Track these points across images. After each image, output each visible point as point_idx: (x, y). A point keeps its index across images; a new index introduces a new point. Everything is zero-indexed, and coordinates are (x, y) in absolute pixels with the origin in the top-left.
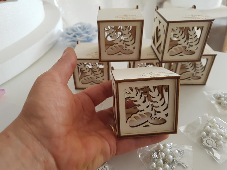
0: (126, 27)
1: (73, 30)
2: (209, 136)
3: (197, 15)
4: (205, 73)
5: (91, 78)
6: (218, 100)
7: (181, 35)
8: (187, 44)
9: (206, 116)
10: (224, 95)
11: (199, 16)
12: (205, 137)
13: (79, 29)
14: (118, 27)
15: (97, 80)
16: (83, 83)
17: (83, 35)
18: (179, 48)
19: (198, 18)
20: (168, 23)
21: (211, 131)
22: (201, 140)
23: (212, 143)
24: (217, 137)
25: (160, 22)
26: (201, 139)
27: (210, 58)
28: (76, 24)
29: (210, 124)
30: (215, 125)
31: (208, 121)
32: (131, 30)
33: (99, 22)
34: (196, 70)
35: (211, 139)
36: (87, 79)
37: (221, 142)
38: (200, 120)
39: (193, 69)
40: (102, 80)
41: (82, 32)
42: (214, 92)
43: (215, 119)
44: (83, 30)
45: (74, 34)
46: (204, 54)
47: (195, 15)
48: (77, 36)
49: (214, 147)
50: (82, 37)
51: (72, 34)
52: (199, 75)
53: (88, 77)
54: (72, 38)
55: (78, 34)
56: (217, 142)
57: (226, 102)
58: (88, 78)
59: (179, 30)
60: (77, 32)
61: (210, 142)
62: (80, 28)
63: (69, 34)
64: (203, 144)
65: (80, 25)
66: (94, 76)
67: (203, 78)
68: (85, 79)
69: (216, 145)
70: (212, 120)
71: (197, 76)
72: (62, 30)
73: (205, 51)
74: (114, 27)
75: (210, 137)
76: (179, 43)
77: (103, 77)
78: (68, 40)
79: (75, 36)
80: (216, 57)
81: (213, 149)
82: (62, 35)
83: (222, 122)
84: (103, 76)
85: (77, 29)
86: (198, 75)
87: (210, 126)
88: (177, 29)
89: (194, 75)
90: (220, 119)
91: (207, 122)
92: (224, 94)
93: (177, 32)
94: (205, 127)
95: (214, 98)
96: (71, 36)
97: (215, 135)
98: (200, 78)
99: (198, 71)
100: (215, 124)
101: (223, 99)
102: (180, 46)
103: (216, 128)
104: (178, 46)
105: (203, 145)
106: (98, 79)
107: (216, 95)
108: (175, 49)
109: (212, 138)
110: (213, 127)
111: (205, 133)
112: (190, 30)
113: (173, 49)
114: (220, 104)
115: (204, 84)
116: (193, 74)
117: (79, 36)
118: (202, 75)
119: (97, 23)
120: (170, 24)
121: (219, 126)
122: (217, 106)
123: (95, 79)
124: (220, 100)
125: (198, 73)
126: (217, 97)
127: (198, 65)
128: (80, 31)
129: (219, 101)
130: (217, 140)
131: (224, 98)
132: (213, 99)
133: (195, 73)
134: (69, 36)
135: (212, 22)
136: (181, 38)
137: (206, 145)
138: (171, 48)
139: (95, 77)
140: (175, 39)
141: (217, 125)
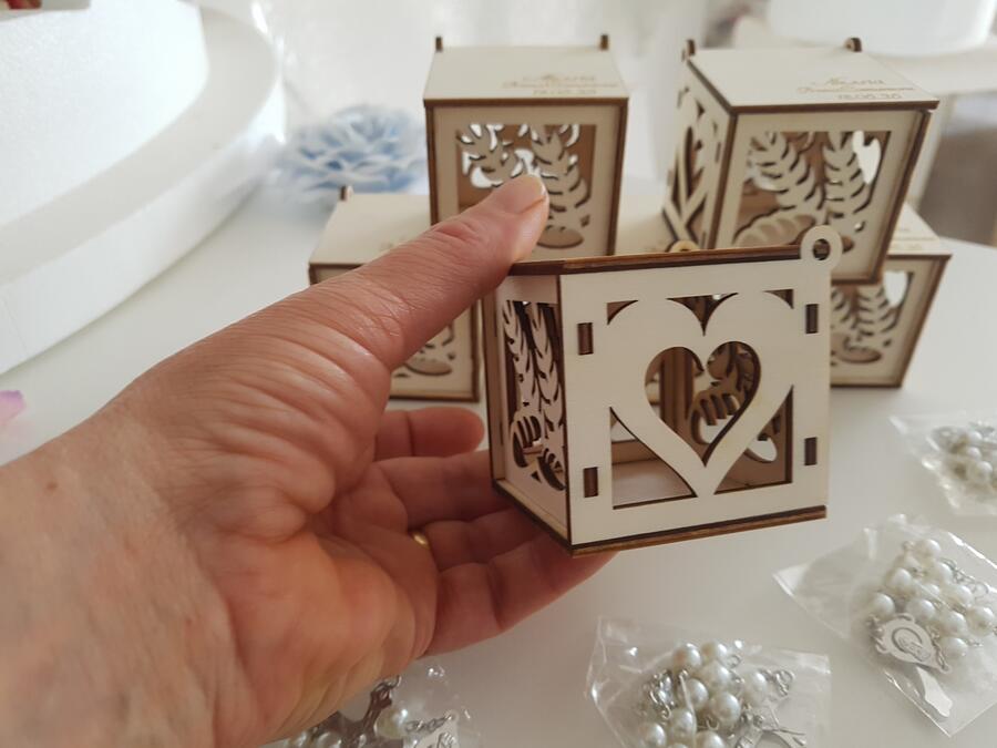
0: (551, 129)
1: (330, 140)
2: (906, 614)
3: (863, 83)
4: (898, 335)
6: (951, 456)
7: (793, 167)
8: (820, 207)
9: (897, 525)
10: (978, 435)
11: (874, 86)
12: (887, 619)
13: (352, 133)
14: (519, 127)
15: (423, 360)
17: (370, 159)
18: (783, 222)
19: (865, 93)
20: (735, 113)
21: (913, 593)
22: (871, 633)
23: (918, 644)
24: (940, 619)
25: (701, 111)
26: (868, 624)
27: (921, 269)
28: (341, 114)
29: (912, 561)
30: (932, 566)
31: (905, 548)
32: (578, 140)
33: (431, 106)
35: (912, 625)
37: (960, 641)
38: (872, 541)
39: (845, 319)
40: (446, 360)
41: (368, 148)
42: (937, 421)
43: (936, 541)
44: (371, 139)
45: (331, 154)
46: (892, 251)
47: (855, 82)
48: (344, 163)
49: (924, 663)
50: (365, 169)
51: (321, 153)
52: (873, 344)
54: (321, 174)
55: (349, 157)
56: (939, 639)
57: (987, 466)
59: (781, 144)
60: (346, 147)
61: (909, 639)
62: (358, 128)
63: (311, 156)
64: (878, 647)
65: (357, 118)
67: (891, 356)
69: (937, 654)
70: (921, 543)
71: (864, 350)
72: (281, 139)
73: (899, 239)
74: (503, 129)
75: (909, 619)
76: (783, 200)
77: (450, 348)
78: (306, 181)
79: (335, 165)
80: (950, 266)
81: (922, 673)
82: (281, 160)
83: (969, 554)
84: (449, 341)
85: (345, 135)
86: (867, 342)
87: (914, 571)
88: (773, 141)
89: (853, 343)
90: (959, 542)
91: (900, 551)
92: (980, 431)
93: (774, 153)
94: (890, 573)
95: (935, 446)
96: (319, 163)
97: (934, 610)
98: (876, 357)
99: (868, 328)
100: (934, 560)
101: (976, 451)
102: (788, 215)
103: (939, 580)
104: (780, 215)
105: (879, 653)
106: (430, 354)
107: (946, 434)
108: (765, 228)
109: (917, 622)
110: (925, 573)
111: (888, 599)
112: (831, 148)
113: (755, 230)
114: (960, 471)
115: (895, 384)
116: (847, 340)
117: (354, 164)
118: (887, 343)
119: (422, 111)
120: (743, 119)
121: (952, 569)
122: (947, 484)
124: (964, 454)
125: (870, 334)
126: (949, 442)
127: (867, 299)
128: (357, 142)
129: (959, 459)
130: (940, 632)
131: (982, 446)
132: (931, 449)
133: (854, 334)
134: (307, 162)
135: (930, 114)
136: (790, 179)
137: (890, 654)
138: (749, 226)
140: (767, 185)
141: (944, 565)
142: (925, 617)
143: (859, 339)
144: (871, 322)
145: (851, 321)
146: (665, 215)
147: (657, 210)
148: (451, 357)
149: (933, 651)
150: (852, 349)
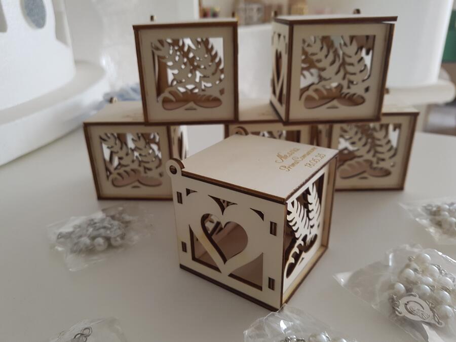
2: (412, 293)
4: (399, 159)
5: (133, 170)
6: (433, 217)
7: (326, 56)
8: (344, 78)
10: (447, 207)
12: (401, 297)
15: (146, 177)
16: (116, 183)
20: (292, 24)
21: (417, 281)
22: (393, 303)
23: (422, 310)
24: (435, 295)
25: (279, 36)
26: (391, 300)
27: (404, 121)
29: (414, 265)
30: (427, 267)
31: (410, 260)
33: (137, 29)
34: (376, 152)
35: (417, 299)
36: (125, 174)
37: (448, 307)
39: (369, 152)
40: (157, 176)
42: (425, 202)
43: (428, 254)
49: (427, 321)
52: (386, 165)
53: (128, 169)
56: (434, 308)
57: (454, 220)
58: (125, 171)
61: (416, 307)
64: (397, 313)
66: (140, 165)
67: (396, 172)
68: (119, 174)
69: (434, 315)
70: (419, 256)
71: (381, 169)
75: (415, 296)
76: (323, 74)
77: (159, 170)
81: (426, 327)
83: (447, 260)
84: (159, 166)
86: (382, 165)
87: (415, 270)
89: (375, 165)
90: (440, 254)
91: (408, 261)
92: (448, 205)
93: (316, 48)
94: (402, 272)
95: (424, 214)
97: (429, 290)
98: (388, 173)
99: (381, 156)
100: (428, 264)
101: (447, 213)
103: (432, 276)
104: (324, 83)
105: (397, 315)
106: (150, 174)
107: (430, 208)
109: (420, 297)
110: (423, 271)
111: (402, 286)
112: (346, 45)
114: (439, 224)
115: (400, 188)
116: (371, 163)
118: (393, 165)
121: (439, 270)
122: (432, 230)
123: (143, 174)
124: (440, 215)
125: (383, 160)
126: (431, 211)
127: (379, 140)
129: (438, 218)
130: (435, 303)
131: (450, 211)
133: (375, 160)
136: (326, 63)
137: (404, 316)
138: (308, 90)
139: (142, 169)
141: (434, 267)
142: (424, 294)
143: (378, 163)
144: (382, 153)
145: (372, 153)
146: (271, 104)
147: (268, 102)
148: (161, 175)
149: (431, 314)
150: (375, 169)
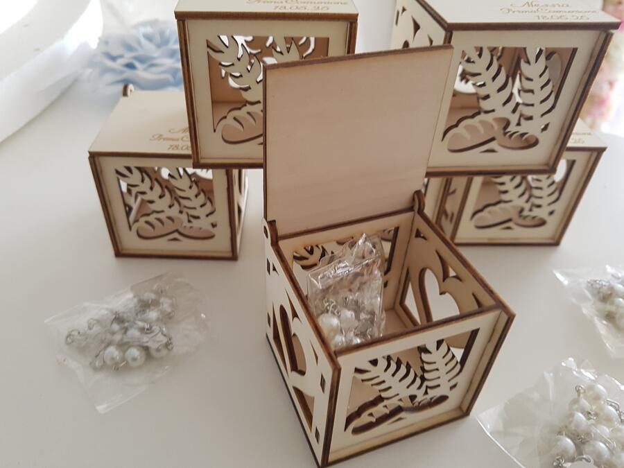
0: (291, 41)
1: (129, 48)
3: (554, 6)
4: (560, 207)
5: (169, 218)
6: (602, 305)
7: (494, 78)
8: (514, 111)
9: (568, 370)
10: (620, 286)
11: (562, 9)
13: (143, 40)
14: (267, 38)
15: (191, 227)
16: (142, 233)
17: (158, 61)
18: (483, 123)
19: (559, 15)
20: (450, 29)
21: (588, 434)
24: (613, 459)
25: (417, 27)
27: (581, 158)
28: (136, 27)
29: (584, 402)
30: (602, 409)
31: (578, 391)
32: (313, 50)
33: (182, 17)
34: (530, 196)
35: (591, 466)
36: (157, 223)
38: (551, 383)
39: (522, 195)
40: (210, 228)
41: (156, 53)
44: (159, 46)
45: (128, 57)
47: (547, 6)
48: (137, 64)
50: (154, 69)
51: (121, 56)
52: (541, 213)
53: (161, 216)
54: (121, 72)
55: (142, 60)
58: (159, 220)
59: (486, 56)
60: (140, 52)
62: (149, 38)
63: (113, 58)
65: (149, 30)
66: (181, 212)
67: (553, 223)
68: (147, 222)
70: (591, 388)
71: (534, 218)
72: (94, 44)
74: (253, 40)
75: (588, 460)
76: (485, 105)
77: (212, 219)
78: (109, 77)
79: (130, 66)
82: (91, 62)
84: (211, 213)
85: (139, 43)
86: (537, 212)
87: (587, 414)
88: (480, 55)
89: (526, 213)
90: (621, 386)
91: (575, 394)
92: (621, 283)
93: (480, 65)
94: (570, 415)
96: (117, 65)
98: (542, 223)
99: (537, 202)
100: (602, 402)
102: (489, 118)
104: (482, 117)
106: (195, 223)
107: (597, 286)
108: (467, 128)
109: (595, 463)
110: (596, 415)
111: (569, 440)
112: (528, 62)
113: (460, 129)
114: (610, 317)
115: (556, 243)
116: (522, 210)
117: (144, 66)
118: (551, 213)
120: (457, 35)
123: (186, 223)
124: (612, 303)
125: (539, 206)
126: (599, 292)
128: (149, 48)
129: (609, 307)
132: (589, 299)
133: (527, 206)
134: (110, 64)
135: (612, 35)
136: (492, 88)
138: (456, 126)
139: (184, 217)
140: (467, 88)
141: (610, 408)
142: (600, 459)
143: (531, 210)
144: (540, 198)
145: (526, 196)
148: (214, 226)
150: (525, 217)
